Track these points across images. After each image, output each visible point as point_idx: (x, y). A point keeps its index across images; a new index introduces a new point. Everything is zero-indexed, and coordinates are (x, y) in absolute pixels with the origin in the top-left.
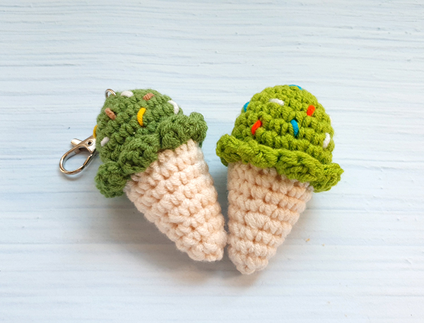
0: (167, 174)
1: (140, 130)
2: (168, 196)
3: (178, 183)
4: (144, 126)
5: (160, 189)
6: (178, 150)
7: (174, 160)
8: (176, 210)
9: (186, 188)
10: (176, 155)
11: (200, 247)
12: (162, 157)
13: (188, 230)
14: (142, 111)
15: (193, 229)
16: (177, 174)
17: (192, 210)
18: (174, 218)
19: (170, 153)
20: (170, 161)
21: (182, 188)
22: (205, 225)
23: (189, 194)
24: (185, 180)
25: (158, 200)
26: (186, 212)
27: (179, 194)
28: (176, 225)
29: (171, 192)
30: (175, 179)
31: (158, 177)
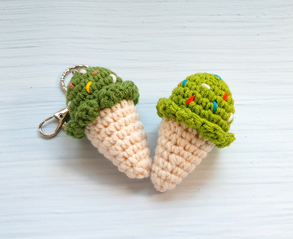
0: (106, 124)
1: (88, 96)
2: (107, 138)
3: (114, 130)
4: (90, 94)
5: (103, 134)
6: (114, 108)
7: (110, 114)
8: (113, 147)
9: (119, 133)
10: (112, 111)
11: (131, 170)
12: (102, 113)
13: (122, 159)
14: (89, 84)
15: (126, 159)
16: (113, 124)
17: (124, 147)
18: (113, 152)
19: (108, 110)
20: (108, 116)
21: (116, 132)
22: (134, 155)
23: (121, 136)
24: (118, 127)
25: (102, 141)
26: (119, 148)
27: (114, 137)
28: (115, 156)
29: (109, 136)
30: (111, 128)
31: (101, 126)
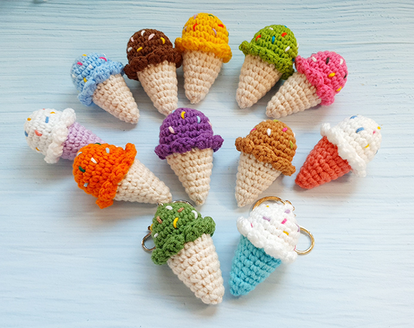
0: (189, 255)
1: (175, 231)
2: (190, 267)
3: (196, 260)
4: (177, 229)
5: (186, 264)
6: (196, 241)
7: (193, 247)
8: (194, 275)
9: (200, 263)
10: (195, 244)
11: (207, 296)
12: (186, 246)
13: (201, 287)
14: (176, 220)
15: (204, 286)
16: (195, 255)
17: (203, 276)
18: (193, 280)
19: (191, 244)
20: (191, 248)
21: (197, 263)
22: (211, 284)
23: (201, 266)
24: (199, 259)
25: (185, 270)
26: (199, 277)
27: (196, 267)
28: (194, 284)
29: (192, 266)
30: (193, 259)
31: (185, 257)
